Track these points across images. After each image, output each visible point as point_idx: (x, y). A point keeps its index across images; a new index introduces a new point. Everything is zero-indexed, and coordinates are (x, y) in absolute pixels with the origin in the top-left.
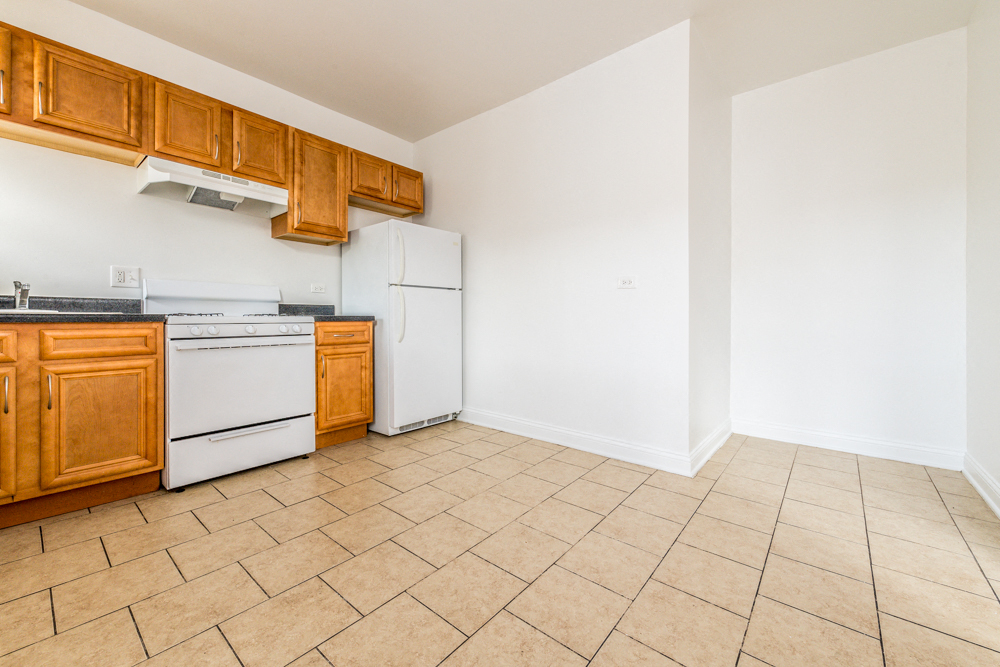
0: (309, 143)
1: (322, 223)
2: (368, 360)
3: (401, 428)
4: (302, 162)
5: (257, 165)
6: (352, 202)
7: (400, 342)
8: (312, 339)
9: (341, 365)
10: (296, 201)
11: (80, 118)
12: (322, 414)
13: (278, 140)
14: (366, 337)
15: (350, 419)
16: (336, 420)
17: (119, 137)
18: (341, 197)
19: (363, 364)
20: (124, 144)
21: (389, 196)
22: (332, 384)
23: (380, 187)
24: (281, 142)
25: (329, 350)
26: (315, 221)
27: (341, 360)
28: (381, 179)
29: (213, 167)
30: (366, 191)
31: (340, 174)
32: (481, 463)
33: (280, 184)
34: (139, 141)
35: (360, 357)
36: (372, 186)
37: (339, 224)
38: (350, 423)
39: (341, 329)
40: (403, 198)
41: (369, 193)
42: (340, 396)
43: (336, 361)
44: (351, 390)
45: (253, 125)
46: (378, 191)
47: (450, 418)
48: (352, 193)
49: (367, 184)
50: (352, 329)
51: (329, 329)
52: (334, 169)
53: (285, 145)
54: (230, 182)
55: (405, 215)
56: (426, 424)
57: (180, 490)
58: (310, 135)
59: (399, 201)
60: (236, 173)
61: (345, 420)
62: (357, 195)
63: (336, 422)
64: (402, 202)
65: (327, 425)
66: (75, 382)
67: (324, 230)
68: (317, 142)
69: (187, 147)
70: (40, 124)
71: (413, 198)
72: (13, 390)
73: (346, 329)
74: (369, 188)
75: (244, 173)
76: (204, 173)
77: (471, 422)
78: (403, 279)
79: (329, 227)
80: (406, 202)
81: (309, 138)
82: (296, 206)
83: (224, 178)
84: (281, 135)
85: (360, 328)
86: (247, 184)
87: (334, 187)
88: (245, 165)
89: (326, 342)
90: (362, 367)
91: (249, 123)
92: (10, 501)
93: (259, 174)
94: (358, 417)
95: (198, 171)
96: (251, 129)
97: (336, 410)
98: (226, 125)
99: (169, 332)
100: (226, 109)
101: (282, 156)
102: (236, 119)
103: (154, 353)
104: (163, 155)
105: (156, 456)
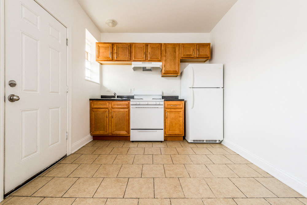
0: (167, 46)
1: (171, 70)
2: (182, 114)
3: (194, 141)
4: (166, 53)
5: (154, 57)
6: (182, 61)
7: (192, 109)
8: (163, 106)
9: (173, 115)
10: (164, 65)
11: (121, 57)
12: (167, 130)
13: (159, 48)
14: (181, 106)
15: (175, 133)
16: (171, 132)
17: (127, 59)
18: (178, 60)
19: (180, 115)
20: (128, 61)
21: (195, 56)
22: (170, 121)
23: (191, 53)
24: (160, 49)
25: (169, 110)
26: (169, 70)
27: (173, 114)
28: (192, 50)
29: (144, 61)
30: (186, 56)
31: (177, 53)
32: (213, 165)
33: (160, 61)
34: (130, 59)
35: (179, 113)
36: (188, 54)
37: (177, 69)
38: (176, 134)
39: (173, 103)
40: (201, 55)
41: (187, 57)
42: (172, 125)
43: (171, 114)
44: (176, 124)
45: (153, 46)
46: (191, 55)
47: (218, 142)
48: (181, 58)
49: (187, 54)
50: (176, 103)
51: (169, 103)
52: (175, 52)
53: (161, 49)
54: (148, 64)
55: (205, 61)
56: (205, 142)
57: (133, 142)
58: (168, 44)
59: (199, 56)
60: (149, 61)
61: (174, 133)
62: (183, 58)
63: (171, 133)
64: (200, 56)
65: (168, 134)
66: (116, 113)
67: (172, 72)
68: (170, 45)
69: (139, 57)
70: (116, 60)
71: (205, 54)
72: (108, 114)
73: (174, 103)
74: (187, 55)
75: (151, 61)
76: (142, 63)
77: (227, 146)
78: (193, 85)
79: (174, 71)
80: (202, 56)
81: (167, 45)
82: (164, 66)
83: (147, 63)
84: (160, 47)
85: (179, 103)
86: (152, 63)
87: (175, 58)
88: (151, 58)
89: (168, 107)
90: (180, 117)
91: (152, 46)
92: (108, 135)
93: (154, 60)
94: (178, 133)
95: (141, 63)
96: (152, 48)
97: (171, 129)
98: (147, 49)
99: (131, 103)
100: (147, 45)
101: (160, 53)
102: (149, 46)
103: (128, 108)
104: (134, 61)
105: (129, 132)
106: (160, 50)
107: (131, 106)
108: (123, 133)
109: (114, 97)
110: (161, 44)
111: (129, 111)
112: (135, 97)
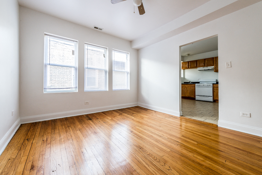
5: (209, 65)
8: (212, 86)
11: (192, 67)
12: (214, 97)
20: (195, 68)
51: (215, 85)
57: (197, 100)
65: (215, 99)
66: (189, 89)
69: (201, 65)
70: (190, 68)
72: (186, 89)
82: (215, 68)
88: (207, 65)
91: (208, 60)
92: (186, 97)
98: (205, 61)
99: (196, 85)
100: (205, 59)
101: (212, 62)
102: (206, 60)
103: (195, 87)
104: (198, 67)
105: (195, 97)
106: (212, 61)
107: (196, 86)
108: (193, 96)
109: (190, 82)
110: (213, 58)
111: (195, 88)
112: (200, 83)
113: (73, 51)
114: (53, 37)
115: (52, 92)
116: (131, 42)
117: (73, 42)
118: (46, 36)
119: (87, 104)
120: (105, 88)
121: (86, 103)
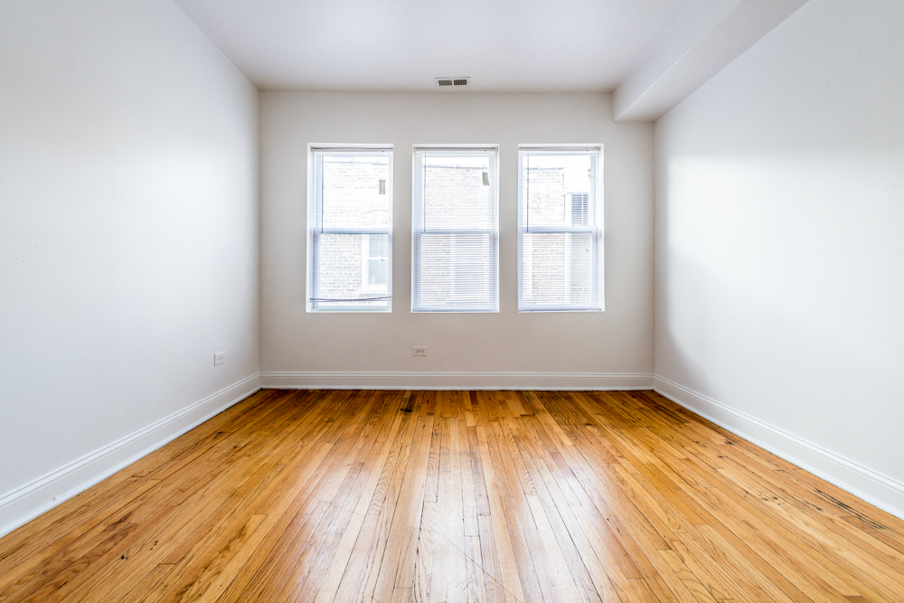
113: (381, 181)
114: (330, 153)
115: (328, 310)
116: (609, 94)
117: (381, 153)
118: (315, 153)
119: (420, 354)
120: (485, 299)
121: (418, 351)
